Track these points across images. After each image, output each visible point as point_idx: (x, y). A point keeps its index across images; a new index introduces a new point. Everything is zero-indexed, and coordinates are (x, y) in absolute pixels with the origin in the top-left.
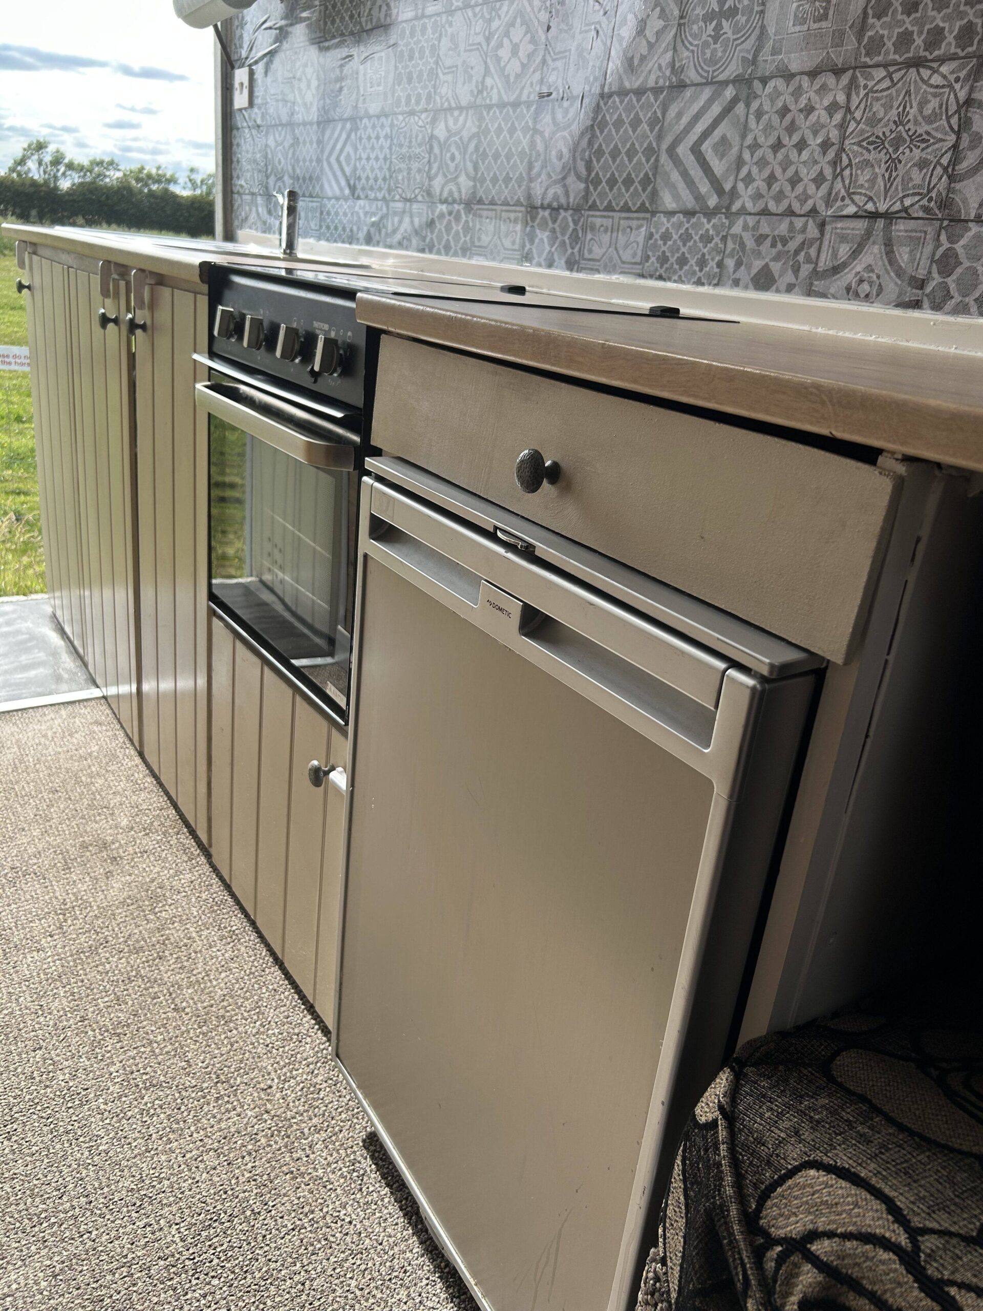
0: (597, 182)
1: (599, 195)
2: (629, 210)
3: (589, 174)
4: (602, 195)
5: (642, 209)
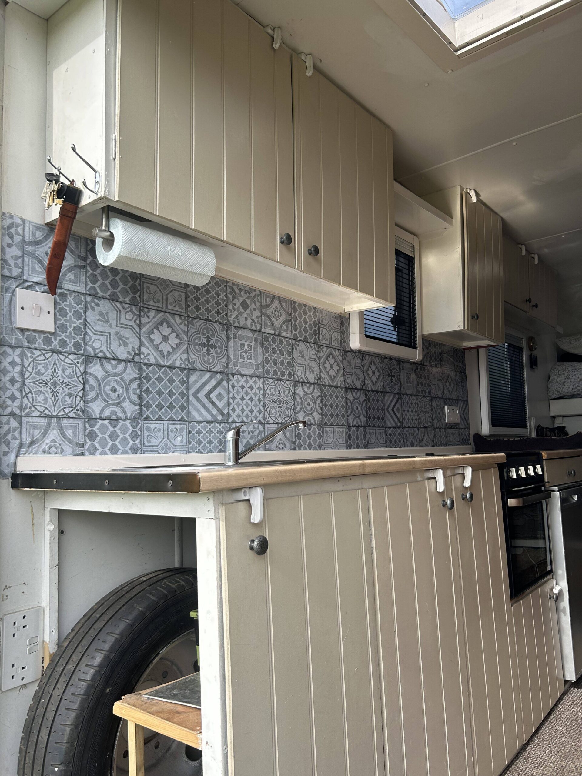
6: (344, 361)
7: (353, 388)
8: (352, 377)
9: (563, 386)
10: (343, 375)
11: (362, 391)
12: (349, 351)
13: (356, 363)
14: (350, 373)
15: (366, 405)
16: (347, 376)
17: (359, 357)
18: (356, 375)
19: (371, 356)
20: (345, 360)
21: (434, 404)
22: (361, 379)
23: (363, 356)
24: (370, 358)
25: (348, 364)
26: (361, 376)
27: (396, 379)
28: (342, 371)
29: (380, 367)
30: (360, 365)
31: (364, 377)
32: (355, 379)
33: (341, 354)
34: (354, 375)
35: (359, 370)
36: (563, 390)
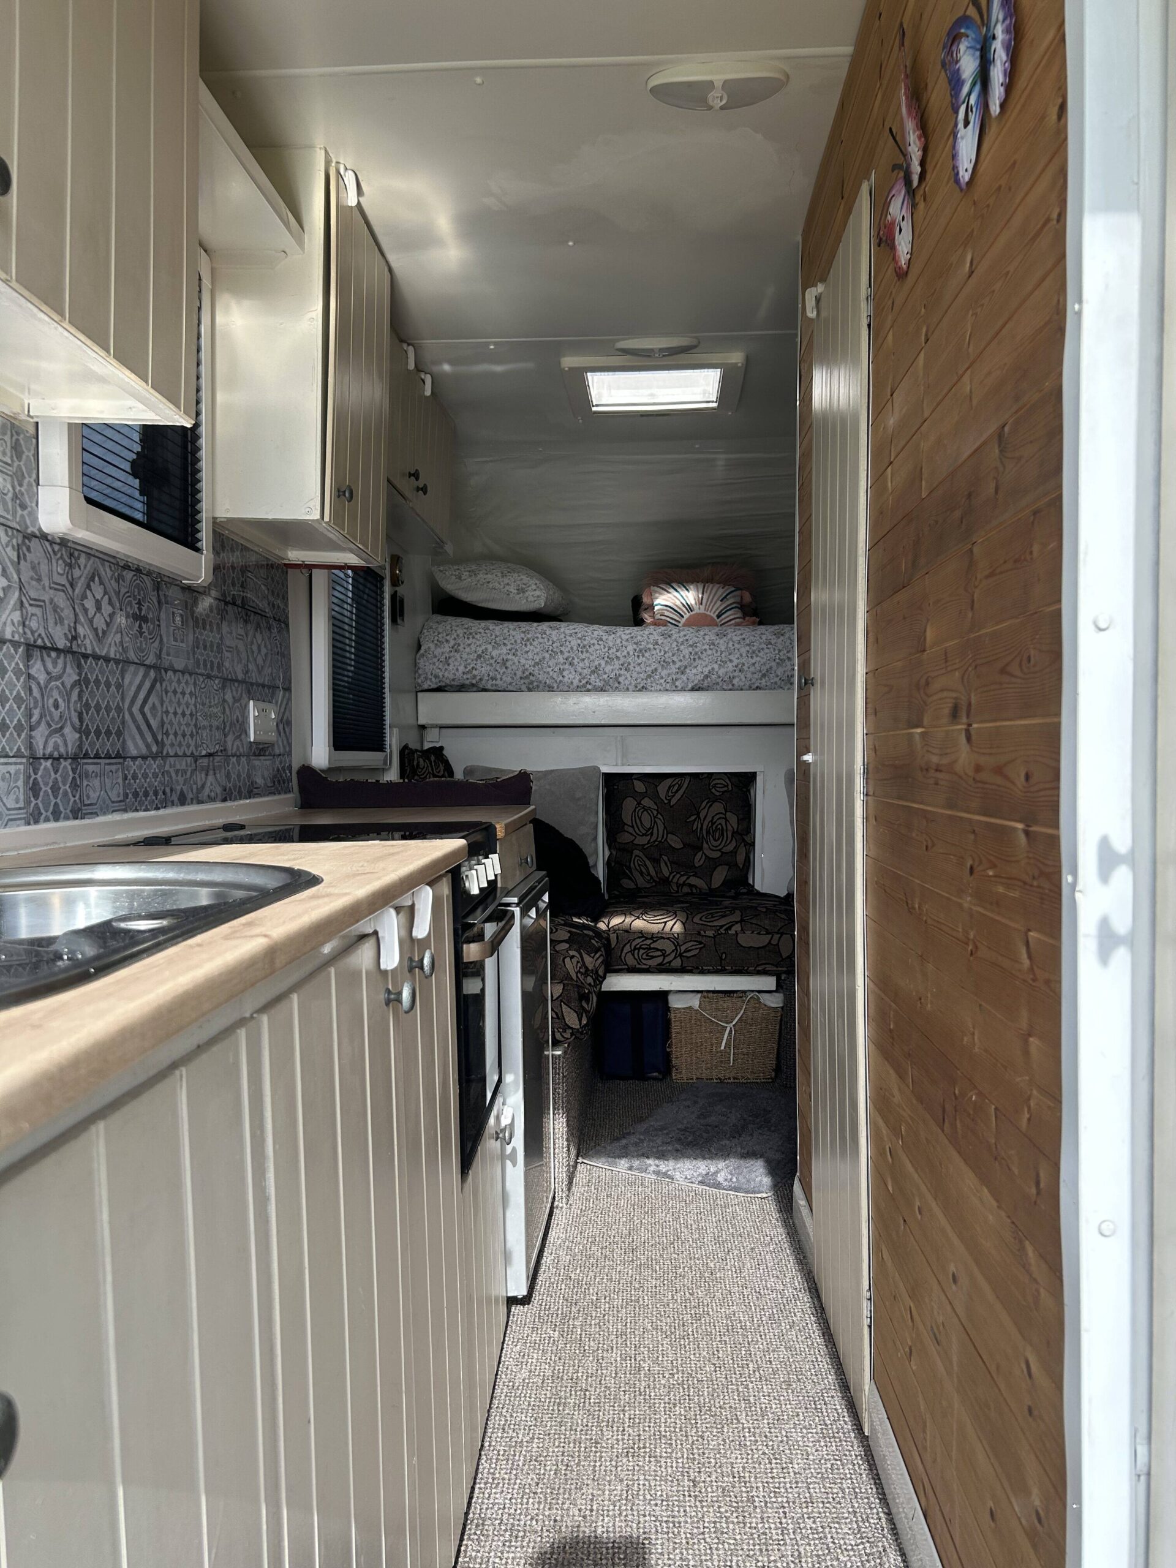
0: (87, 733)
1: (90, 745)
2: (110, 757)
3: (82, 725)
4: (92, 744)
5: (118, 756)
6: (22, 562)
7: (45, 648)
8: (44, 613)
9: (446, 667)
10: (18, 606)
11: (69, 657)
12: (36, 537)
13: (55, 574)
14: (37, 603)
15: (80, 696)
16: (30, 608)
17: (62, 557)
18: (56, 609)
19: (93, 558)
20: (25, 560)
21: (228, 697)
22: (66, 622)
23: (71, 555)
24: (91, 562)
25: (32, 573)
26: (67, 613)
27: (152, 627)
28: (17, 594)
29: (114, 590)
30: (64, 581)
31: (76, 615)
32: (51, 622)
33: (14, 541)
34: (49, 607)
35: (62, 594)
36: (446, 674)
